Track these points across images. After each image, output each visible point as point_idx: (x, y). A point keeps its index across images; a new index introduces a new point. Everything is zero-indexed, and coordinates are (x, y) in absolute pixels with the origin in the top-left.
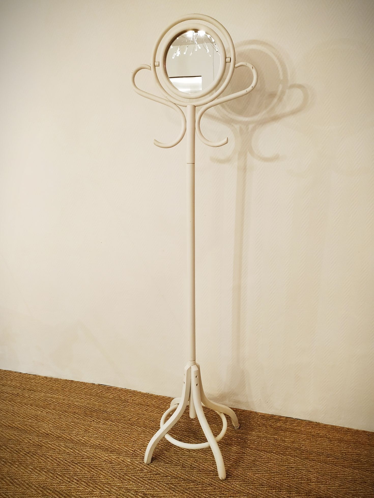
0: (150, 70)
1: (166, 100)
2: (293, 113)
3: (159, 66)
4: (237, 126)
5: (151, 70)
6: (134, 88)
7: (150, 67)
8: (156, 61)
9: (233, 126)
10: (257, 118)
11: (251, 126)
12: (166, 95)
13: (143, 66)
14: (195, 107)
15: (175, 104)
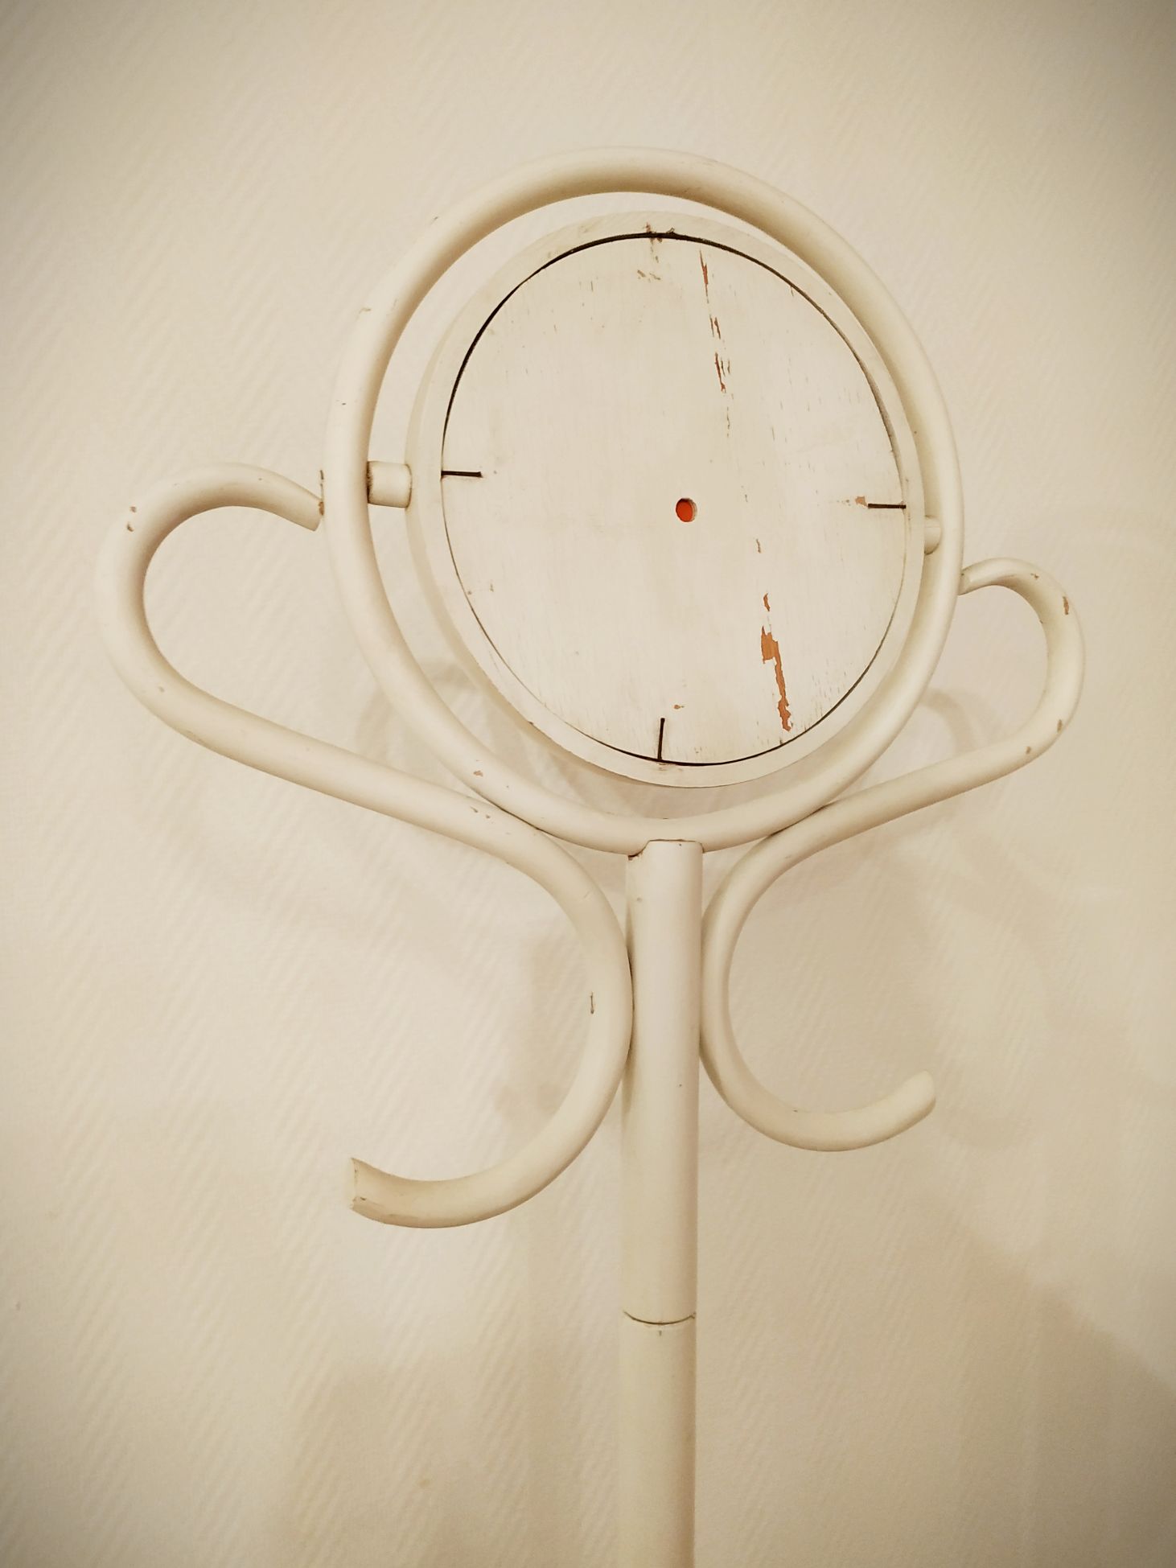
7: (315, 503)
13: (248, 480)
14: (704, 852)
15: (538, 829)
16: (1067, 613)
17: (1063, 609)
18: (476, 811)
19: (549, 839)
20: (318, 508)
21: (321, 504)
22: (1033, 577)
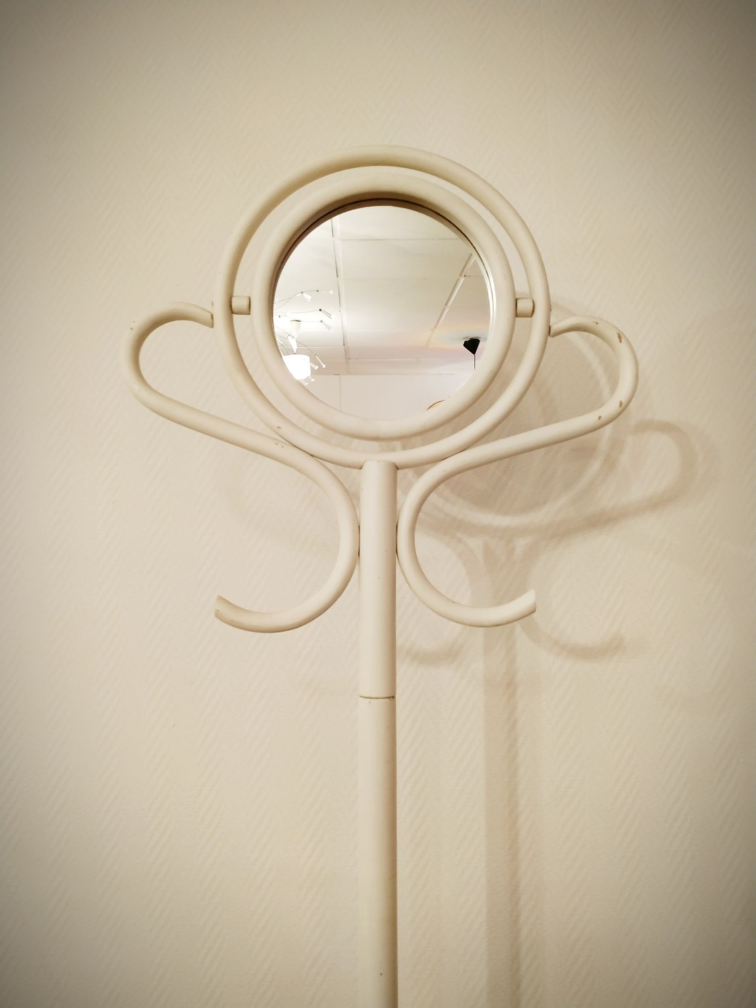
0: (205, 328)
1: (274, 439)
2: (656, 504)
3: (249, 314)
4: (476, 544)
5: (212, 326)
6: (137, 386)
7: (209, 315)
8: (234, 295)
9: (460, 541)
10: (540, 517)
11: (521, 544)
12: (275, 421)
13: (181, 308)
14: (398, 469)
15: (312, 456)
16: (621, 342)
17: (618, 340)
18: (277, 444)
19: (318, 461)
20: (210, 317)
21: (212, 315)
22: (595, 324)
